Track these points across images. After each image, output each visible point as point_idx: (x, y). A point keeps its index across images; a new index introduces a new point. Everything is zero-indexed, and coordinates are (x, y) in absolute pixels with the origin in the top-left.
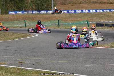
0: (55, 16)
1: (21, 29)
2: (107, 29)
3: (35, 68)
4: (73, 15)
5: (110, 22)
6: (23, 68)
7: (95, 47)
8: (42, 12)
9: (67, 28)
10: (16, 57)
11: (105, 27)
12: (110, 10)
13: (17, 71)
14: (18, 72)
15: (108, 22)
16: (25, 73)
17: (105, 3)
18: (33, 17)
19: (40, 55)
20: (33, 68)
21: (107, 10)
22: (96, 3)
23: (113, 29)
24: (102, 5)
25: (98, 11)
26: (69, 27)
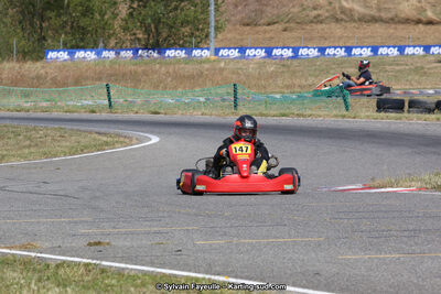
0: (222, 70)
1: (93, 116)
2: (418, 119)
3: (152, 264)
4: (289, 67)
5: (429, 95)
6: (104, 263)
7: (374, 188)
8: (170, 53)
9: (266, 115)
10: (76, 222)
11: (409, 112)
12: (427, 48)
13: (82, 275)
14: (86, 278)
15: (421, 93)
16: (114, 282)
17: (407, 21)
18: (136, 72)
19: (170, 216)
20: (143, 265)
21: (414, 47)
22: (374, 20)
23: (438, 119)
24: (396, 29)
25: (383, 51)
26: (272, 112)
